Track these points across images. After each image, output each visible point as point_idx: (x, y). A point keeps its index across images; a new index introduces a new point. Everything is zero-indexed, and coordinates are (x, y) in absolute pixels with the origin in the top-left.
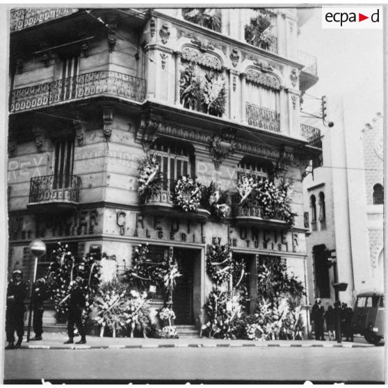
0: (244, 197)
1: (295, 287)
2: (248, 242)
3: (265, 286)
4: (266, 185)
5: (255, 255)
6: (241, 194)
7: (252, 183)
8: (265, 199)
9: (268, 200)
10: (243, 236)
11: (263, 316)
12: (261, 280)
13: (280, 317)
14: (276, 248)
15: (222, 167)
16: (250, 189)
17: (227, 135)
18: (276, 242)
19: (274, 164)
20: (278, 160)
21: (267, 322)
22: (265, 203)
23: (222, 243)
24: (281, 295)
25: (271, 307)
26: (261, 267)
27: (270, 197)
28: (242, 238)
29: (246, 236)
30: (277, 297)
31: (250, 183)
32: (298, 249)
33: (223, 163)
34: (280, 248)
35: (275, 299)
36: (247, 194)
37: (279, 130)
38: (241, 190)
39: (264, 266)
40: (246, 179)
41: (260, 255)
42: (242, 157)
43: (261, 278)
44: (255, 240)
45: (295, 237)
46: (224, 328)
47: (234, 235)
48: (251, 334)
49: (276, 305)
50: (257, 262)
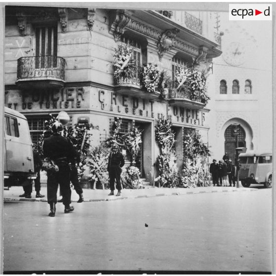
0: (181, 84)
1: (204, 150)
2: (178, 117)
3: (189, 150)
4: (195, 76)
5: (181, 127)
6: (179, 81)
7: (187, 73)
8: (194, 85)
9: (196, 87)
10: (175, 113)
11: (188, 171)
12: (187, 146)
13: (197, 171)
14: (193, 122)
15: (163, 59)
16: (185, 77)
18: (193, 118)
19: (194, 59)
20: (197, 57)
21: (191, 175)
22: (194, 89)
24: (198, 156)
25: (192, 165)
26: (187, 136)
27: (197, 84)
28: (175, 115)
29: (177, 114)
30: (195, 157)
31: (185, 73)
32: (204, 123)
33: (164, 56)
34: (195, 123)
35: (194, 158)
36: (183, 81)
37: (201, 34)
38: (179, 79)
39: (189, 136)
40: (183, 70)
41: (185, 128)
42: (176, 52)
43: (186, 144)
44: (182, 116)
45: (203, 115)
46: (170, 180)
47: (171, 112)
48: (185, 183)
49: (194, 163)
50: (183, 133)
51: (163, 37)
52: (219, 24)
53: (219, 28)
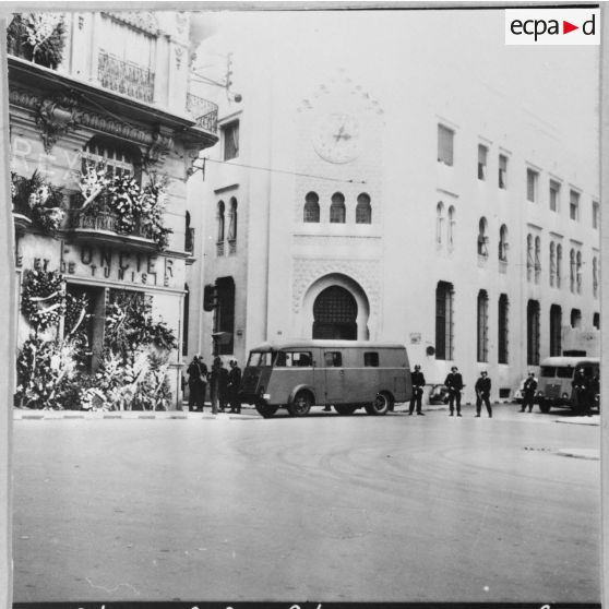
0: (89, 200)
1: (161, 337)
2: (93, 268)
3: (115, 335)
4: (125, 184)
5: (103, 288)
6: (84, 194)
7: (102, 178)
8: (122, 204)
9: (127, 207)
10: (86, 258)
11: (109, 378)
12: (111, 326)
13: (135, 379)
14: (138, 278)
15: (55, 149)
16: (99, 188)
17: (65, 99)
18: (138, 270)
19: (143, 151)
20: (149, 146)
21: (115, 385)
22: (123, 211)
23: (50, 269)
24: (139, 348)
25: (122, 365)
26: (111, 306)
27: (130, 201)
28: (84, 262)
29: (90, 260)
30: (132, 350)
31: (99, 177)
32: (171, 282)
33: (59, 142)
34: (144, 280)
35: (130, 353)
36: (94, 194)
37: (151, 99)
38: (84, 188)
39: (116, 305)
40: (94, 172)
41: (111, 289)
42: (91, 135)
43: (110, 322)
44: (105, 265)
45: (169, 265)
46: (45, 393)
47: (72, 256)
48: (86, 402)
49: (130, 362)
50: (106, 300)
51: (46, 104)
52: (232, 78)
53: (231, 87)
